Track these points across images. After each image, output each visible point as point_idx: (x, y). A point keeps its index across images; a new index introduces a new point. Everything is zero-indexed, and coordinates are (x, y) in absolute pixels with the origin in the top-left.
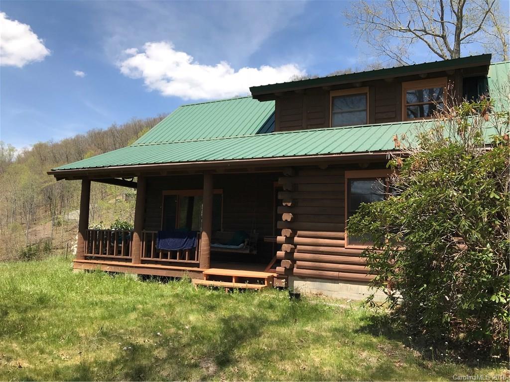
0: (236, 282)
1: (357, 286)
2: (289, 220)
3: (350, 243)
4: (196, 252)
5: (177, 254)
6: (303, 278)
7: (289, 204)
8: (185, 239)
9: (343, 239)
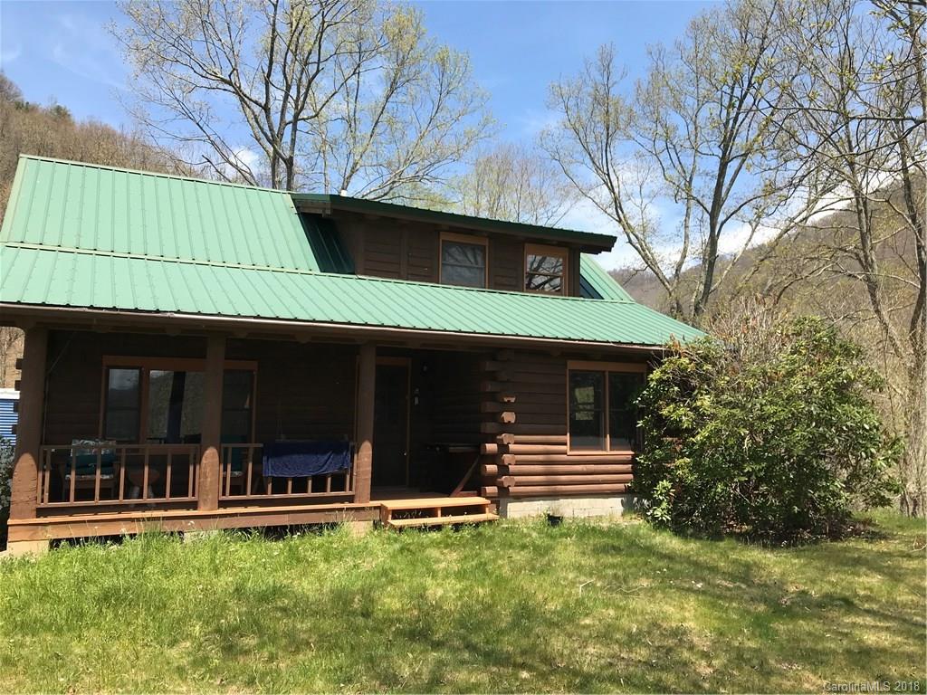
0: (443, 515)
1: (578, 500)
2: (513, 422)
3: (571, 450)
4: (348, 477)
5: (307, 483)
6: (519, 498)
7: (513, 400)
8: (326, 458)
9: (565, 444)
